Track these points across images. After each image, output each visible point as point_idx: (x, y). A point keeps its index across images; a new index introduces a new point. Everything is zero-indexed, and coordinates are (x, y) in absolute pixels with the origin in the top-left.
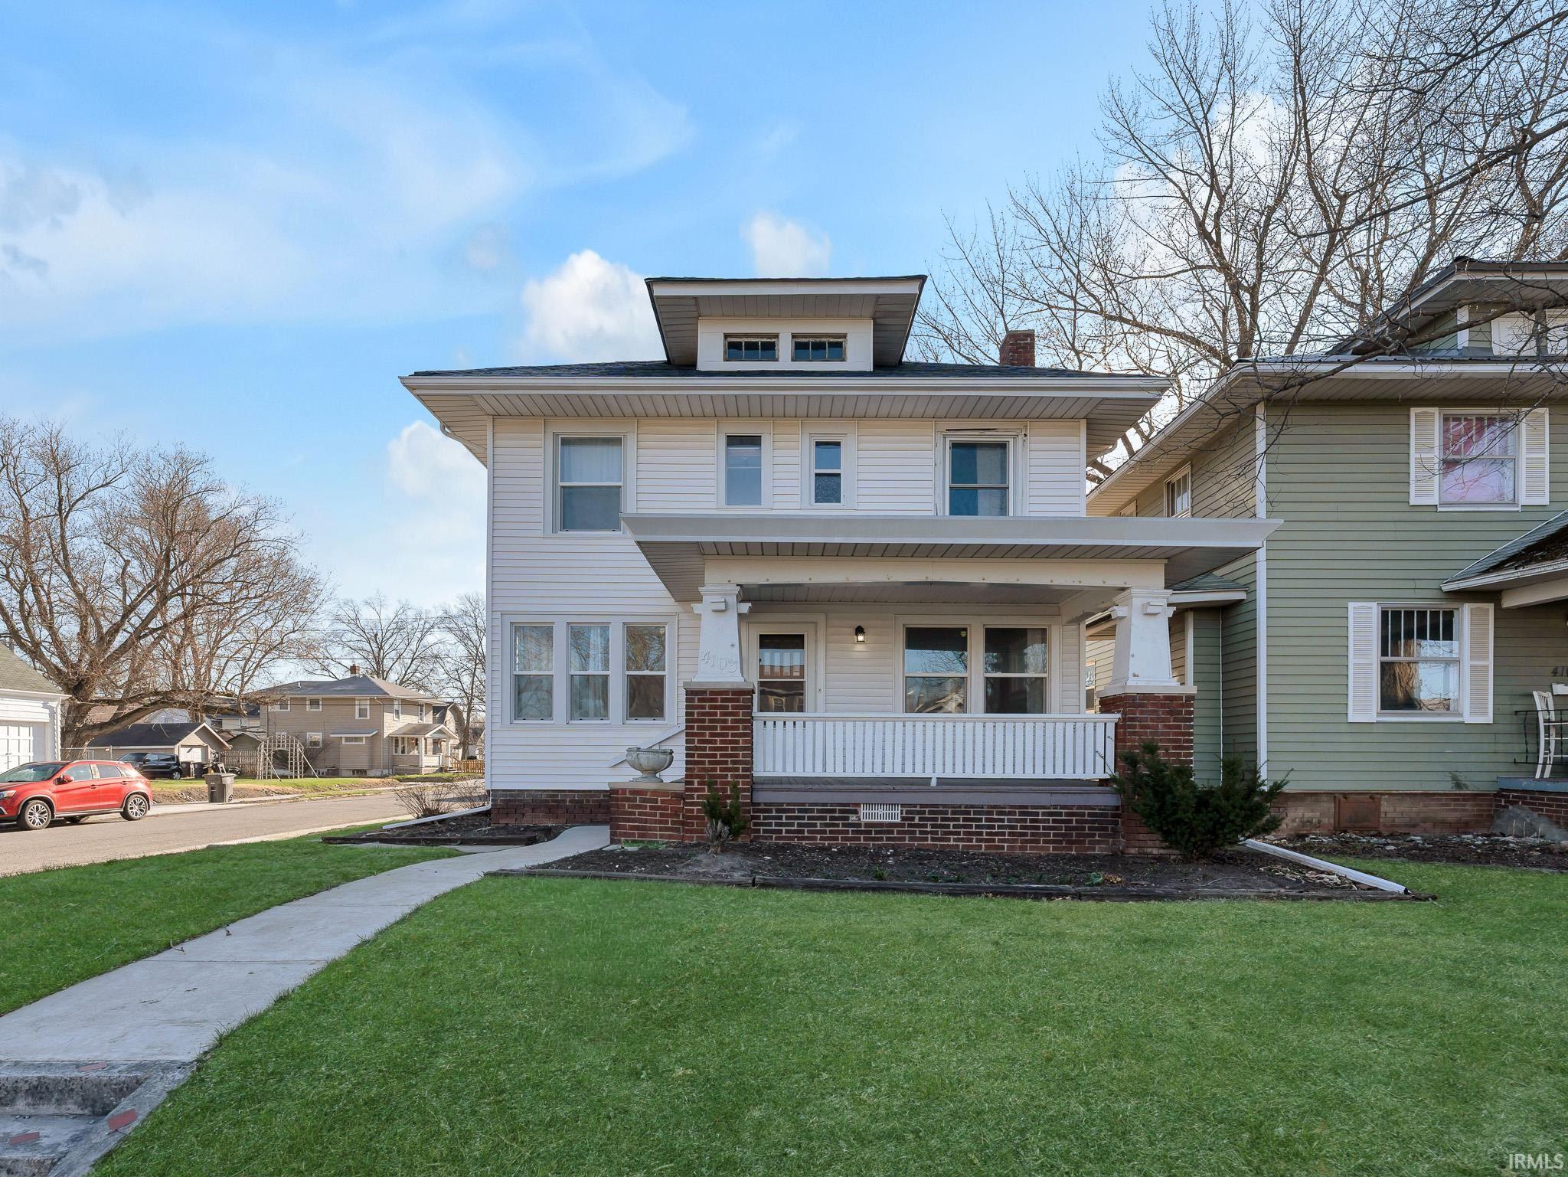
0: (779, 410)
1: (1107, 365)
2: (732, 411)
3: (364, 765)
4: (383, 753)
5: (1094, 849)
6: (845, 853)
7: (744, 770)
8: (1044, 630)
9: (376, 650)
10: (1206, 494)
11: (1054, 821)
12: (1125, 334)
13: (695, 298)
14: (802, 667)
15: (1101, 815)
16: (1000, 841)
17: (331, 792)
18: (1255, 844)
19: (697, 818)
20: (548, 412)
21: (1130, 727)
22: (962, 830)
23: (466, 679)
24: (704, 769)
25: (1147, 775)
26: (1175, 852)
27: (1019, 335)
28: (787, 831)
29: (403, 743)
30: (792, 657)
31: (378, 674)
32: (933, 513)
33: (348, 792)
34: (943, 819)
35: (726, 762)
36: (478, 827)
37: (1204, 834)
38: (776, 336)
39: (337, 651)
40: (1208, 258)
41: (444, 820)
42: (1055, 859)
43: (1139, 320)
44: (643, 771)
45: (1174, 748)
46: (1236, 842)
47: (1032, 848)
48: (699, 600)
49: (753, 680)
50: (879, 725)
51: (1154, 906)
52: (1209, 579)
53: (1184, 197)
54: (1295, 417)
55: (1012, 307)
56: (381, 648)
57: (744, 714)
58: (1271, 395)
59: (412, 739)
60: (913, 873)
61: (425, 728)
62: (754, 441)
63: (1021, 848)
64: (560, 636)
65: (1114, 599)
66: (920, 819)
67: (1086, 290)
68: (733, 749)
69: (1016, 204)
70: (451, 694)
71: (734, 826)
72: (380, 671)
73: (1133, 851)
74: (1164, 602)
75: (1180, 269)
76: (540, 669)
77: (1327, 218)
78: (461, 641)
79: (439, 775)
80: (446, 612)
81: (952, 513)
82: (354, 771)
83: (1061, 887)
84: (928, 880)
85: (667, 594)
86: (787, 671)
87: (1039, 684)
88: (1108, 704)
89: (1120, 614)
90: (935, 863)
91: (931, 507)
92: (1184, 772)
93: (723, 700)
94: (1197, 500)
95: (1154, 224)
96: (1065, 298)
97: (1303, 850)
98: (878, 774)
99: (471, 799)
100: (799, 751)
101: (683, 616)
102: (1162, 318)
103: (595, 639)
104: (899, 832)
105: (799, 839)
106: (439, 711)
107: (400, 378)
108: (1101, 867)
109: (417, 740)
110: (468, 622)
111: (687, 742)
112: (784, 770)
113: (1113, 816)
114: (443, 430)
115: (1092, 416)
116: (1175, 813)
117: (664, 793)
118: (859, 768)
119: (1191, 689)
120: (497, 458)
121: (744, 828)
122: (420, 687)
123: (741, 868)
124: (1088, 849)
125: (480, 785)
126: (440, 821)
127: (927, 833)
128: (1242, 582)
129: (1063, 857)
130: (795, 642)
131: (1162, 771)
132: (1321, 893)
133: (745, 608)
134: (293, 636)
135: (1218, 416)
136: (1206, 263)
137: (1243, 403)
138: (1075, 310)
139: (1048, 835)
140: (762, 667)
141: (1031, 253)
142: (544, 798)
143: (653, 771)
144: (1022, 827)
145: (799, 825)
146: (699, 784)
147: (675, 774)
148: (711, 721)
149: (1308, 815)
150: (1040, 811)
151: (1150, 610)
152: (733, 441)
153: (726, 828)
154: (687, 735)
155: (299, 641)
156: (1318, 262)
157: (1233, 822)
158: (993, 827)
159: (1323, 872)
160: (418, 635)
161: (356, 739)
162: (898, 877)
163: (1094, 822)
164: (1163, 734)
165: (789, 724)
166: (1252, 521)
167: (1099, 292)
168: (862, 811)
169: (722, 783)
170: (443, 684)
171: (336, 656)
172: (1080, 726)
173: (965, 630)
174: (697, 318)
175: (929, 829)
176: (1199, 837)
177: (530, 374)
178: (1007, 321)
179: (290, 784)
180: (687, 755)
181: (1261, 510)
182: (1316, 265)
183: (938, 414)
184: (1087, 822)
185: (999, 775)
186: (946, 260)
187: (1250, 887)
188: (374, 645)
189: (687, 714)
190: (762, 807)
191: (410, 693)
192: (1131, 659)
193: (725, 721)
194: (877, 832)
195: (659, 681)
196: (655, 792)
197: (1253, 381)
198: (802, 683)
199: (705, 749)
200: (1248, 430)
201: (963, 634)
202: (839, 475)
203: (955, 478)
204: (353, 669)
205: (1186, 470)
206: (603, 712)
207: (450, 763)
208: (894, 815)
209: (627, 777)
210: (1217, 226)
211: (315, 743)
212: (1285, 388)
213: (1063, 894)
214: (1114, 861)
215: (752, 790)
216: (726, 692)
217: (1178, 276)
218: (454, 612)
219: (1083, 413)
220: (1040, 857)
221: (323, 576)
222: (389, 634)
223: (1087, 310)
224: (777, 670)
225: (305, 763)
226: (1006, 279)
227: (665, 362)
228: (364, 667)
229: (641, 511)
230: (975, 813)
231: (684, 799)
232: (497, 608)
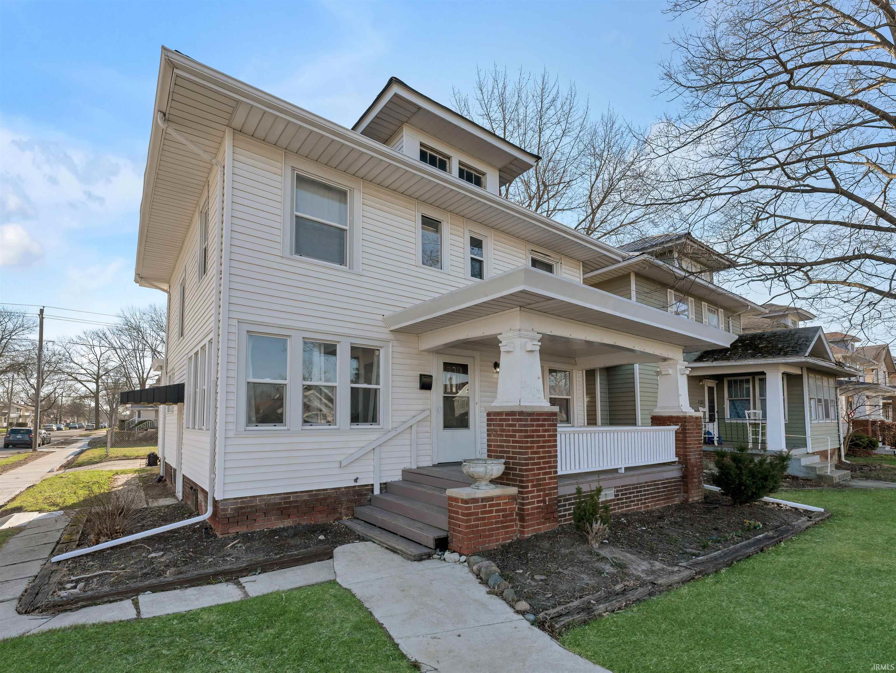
0: (461, 209)
2: (433, 199)
7: (554, 472)
11: (664, 487)
13: (420, 109)
15: (677, 481)
19: (531, 515)
21: (687, 433)
24: (534, 475)
28: (569, 514)
34: (629, 493)
35: (545, 468)
38: (449, 158)
57: (553, 431)
66: (621, 495)
68: (548, 457)
73: (691, 499)
89: (669, 372)
98: (601, 467)
101: (394, 343)
104: (613, 505)
107: (163, 48)
113: (680, 481)
117: (505, 497)
127: (624, 503)
140: (445, 386)
146: (532, 486)
148: (537, 437)
150: (660, 482)
151: (683, 372)
152: (426, 221)
174: (403, 123)
175: (624, 500)
183: (531, 240)
184: (673, 486)
192: (680, 397)
193: (544, 436)
195: (375, 394)
199: (534, 459)
202: (482, 262)
206: (332, 419)
208: (611, 494)
231: (516, 500)
232: (234, 315)
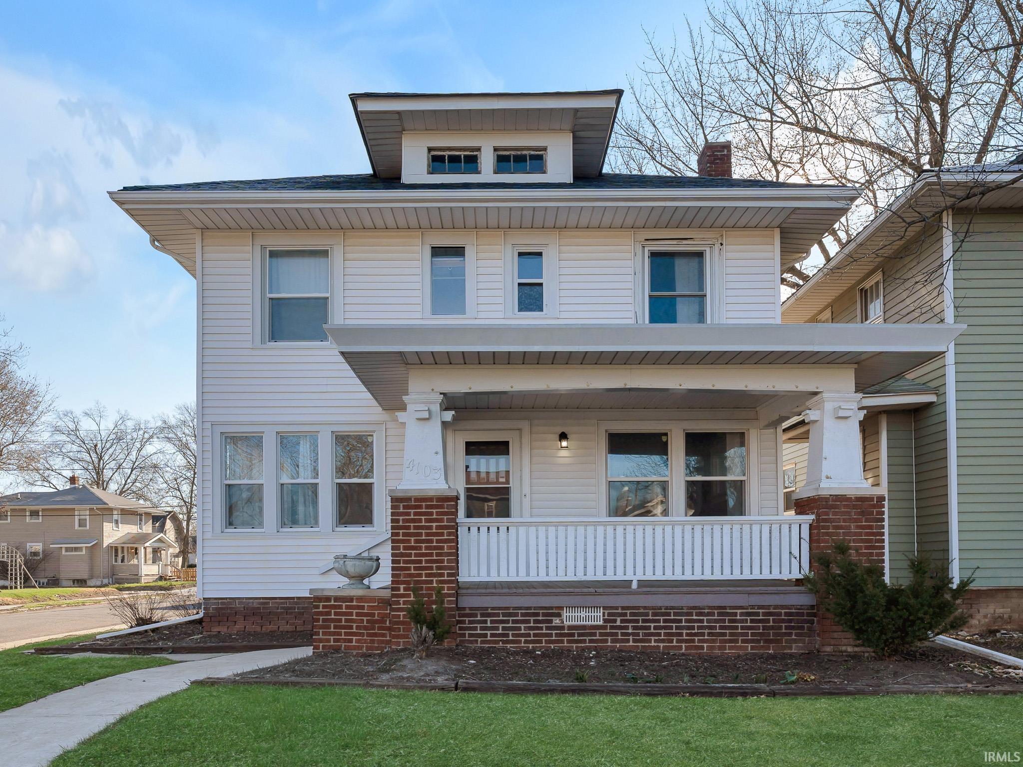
0: (482, 222)
1: (806, 175)
2: (436, 222)
3: (84, 575)
4: (103, 563)
5: (791, 648)
6: (548, 656)
7: (449, 575)
8: (743, 434)
9: (96, 460)
10: (898, 300)
11: (752, 621)
12: (821, 145)
13: (399, 113)
14: (508, 472)
15: (798, 614)
16: (699, 641)
17: (51, 603)
18: (944, 639)
19: (403, 623)
20: (255, 224)
21: (824, 527)
22: (663, 631)
23: (185, 488)
24: (410, 575)
25: (839, 575)
26: (869, 649)
27: (716, 147)
28: (492, 635)
29: (123, 552)
30: (497, 464)
31: (98, 484)
32: (632, 321)
33: (68, 601)
34: (644, 621)
35: (431, 568)
36: (190, 635)
37: (895, 632)
38: (479, 149)
39: (57, 462)
40: (899, 71)
41: (157, 629)
42: (753, 658)
43: (834, 130)
44: (350, 577)
45: (867, 548)
46: (927, 638)
47: (730, 648)
48: (403, 408)
49: (460, 487)
50: (581, 529)
51: (843, 702)
52: (900, 383)
53: (875, 12)
54: (979, 224)
55: (711, 119)
56: (100, 458)
57: (449, 520)
58: (954, 204)
59: (132, 548)
60: (613, 674)
61: (144, 538)
62: (459, 251)
63: (720, 648)
64: (270, 445)
65: (807, 403)
66: (622, 621)
67: (783, 102)
68: (438, 555)
69: (713, 18)
70: (170, 503)
71: (438, 631)
72: (100, 482)
73: (828, 649)
74: (855, 406)
75: (872, 82)
76: (251, 478)
77: (1012, 32)
78: (180, 451)
79: (160, 583)
80: (165, 422)
81: (652, 320)
82: (74, 581)
83: (756, 685)
84: (628, 681)
85: (375, 403)
86: (493, 477)
87: (739, 486)
88: (801, 506)
89: (813, 418)
90: (635, 664)
91: (631, 315)
92: (876, 571)
93: (427, 507)
94: (888, 306)
95: (847, 38)
96: (762, 110)
97: (996, 646)
98: (580, 577)
99: (185, 607)
100: (503, 555)
101: (390, 425)
102: (856, 128)
103: (304, 448)
104: (601, 634)
105: (504, 642)
106: (159, 520)
107: (109, 193)
108: (797, 665)
109: (136, 549)
110: (187, 431)
111: (393, 548)
112: (489, 575)
113: (808, 615)
114: (153, 245)
115: (784, 225)
116: (866, 611)
117: (371, 599)
118: (561, 572)
119: (883, 490)
120: (206, 271)
121: (448, 632)
122: (140, 497)
123: (445, 672)
124: (785, 648)
125: (195, 593)
126: (153, 630)
127: (628, 634)
128: (933, 385)
129: (761, 657)
130: (500, 448)
131: (853, 571)
132: (1007, 688)
133: (449, 416)
134: (12, 447)
135: (904, 224)
136: (897, 76)
137: (928, 212)
138: (772, 122)
139: (746, 634)
140: (468, 473)
141: (729, 67)
142: (255, 605)
143: (360, 578)
144: (721, 628)
145: (504, 629)
146: (405, 589)
147: (382, 579)
148: (416, 528)
149: (1000, 611)
150: (739, 611)
151: (842, 413)
152: (438, 252)
153: (431, 633)
154: (393, 541)
155: (19, 453)
156: (1006, 75)
157: (922, 619)
158: (693, 628)
159: (1009, 667)
160: (138, 445)
161: (76, 549)
162: (599, 679)
163: (790, 621)
164: (856, 534)
165: (493, 530)
166: (941, 326)
167: (793, 104)
168: (565, 614)
169: (428, 589)
170: (162, 493)
171: (56, 467)
172: (775, 528)
173: (666, 434)
174: (401, 132)
175: (630, 631)
176: (890, 635)
177: (237, 188)
178: (707, 132)
179: (10, 595)
180: (393, 562)
181: (949, 315)
182: (1003, 76)
183: (636, 225)
184: (783, 621)
185: (698, 576)
186: (647, 73)
187: (938, 683)
188: (94, 455)
189: (393, 521)
190: (467, 611)
191: (130, 502)
192: (824, 462)
193: (430, 528)
194: (580, 635)
195: (367, 489)
196: (360, 599)
197: (936, 190)
198: (508, 488)
199: (410, 555)
200: (933, 238)
201: (664, 439)
202: (541, 285)
203: (654, 286)
204: (73, 480)
205: (878, 277)
206: (313, 521)
207: (169, 571)
208: (596, 618)
209: (336, 584)
210: (907, 41)
211: (35, 554)
212: (968, 197)
213: (757, 693)
214: (809, 659)
215: (457, 595)
216: (430, 499)
217: (870, 88)
218: (173, 422)
219: (777, 222)
220: (739, 656)
221: (42, 389)
222: (108, 445)
223: (784, 122)
224: (483, 475)
225: (25, 574)
226: (705, 92)
227: (371, 176)
228: (84, 478)
229: (348, 322)
230: (675, 614)
231: (390, 605)
232: (207, 418)
